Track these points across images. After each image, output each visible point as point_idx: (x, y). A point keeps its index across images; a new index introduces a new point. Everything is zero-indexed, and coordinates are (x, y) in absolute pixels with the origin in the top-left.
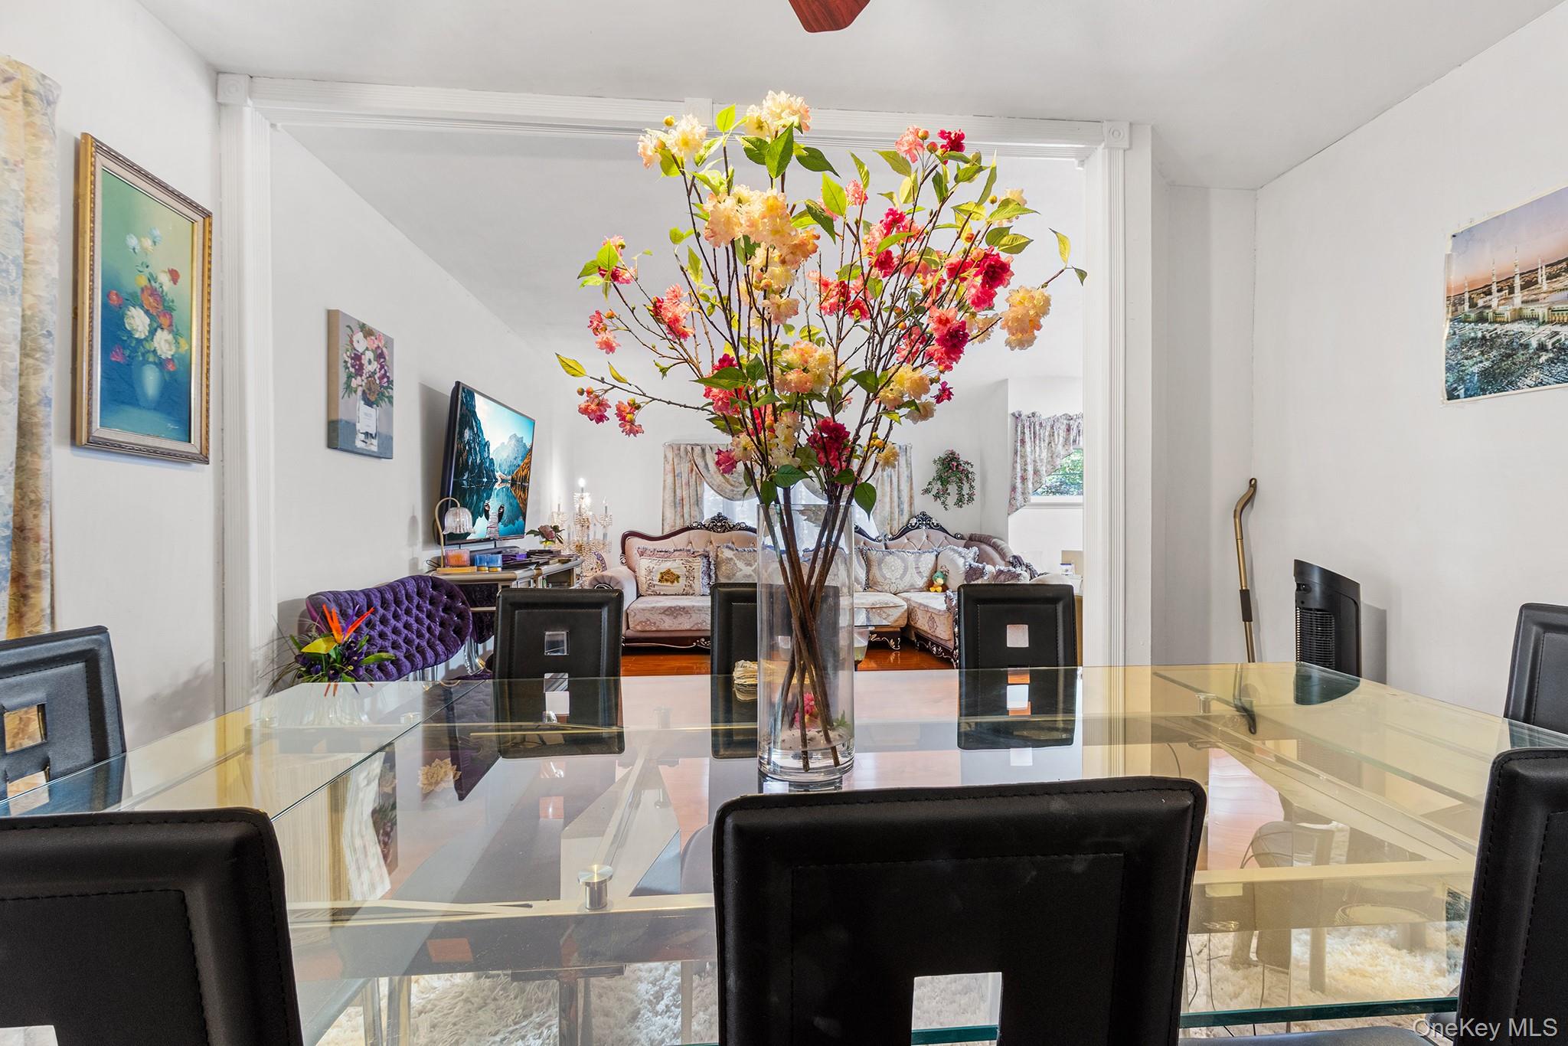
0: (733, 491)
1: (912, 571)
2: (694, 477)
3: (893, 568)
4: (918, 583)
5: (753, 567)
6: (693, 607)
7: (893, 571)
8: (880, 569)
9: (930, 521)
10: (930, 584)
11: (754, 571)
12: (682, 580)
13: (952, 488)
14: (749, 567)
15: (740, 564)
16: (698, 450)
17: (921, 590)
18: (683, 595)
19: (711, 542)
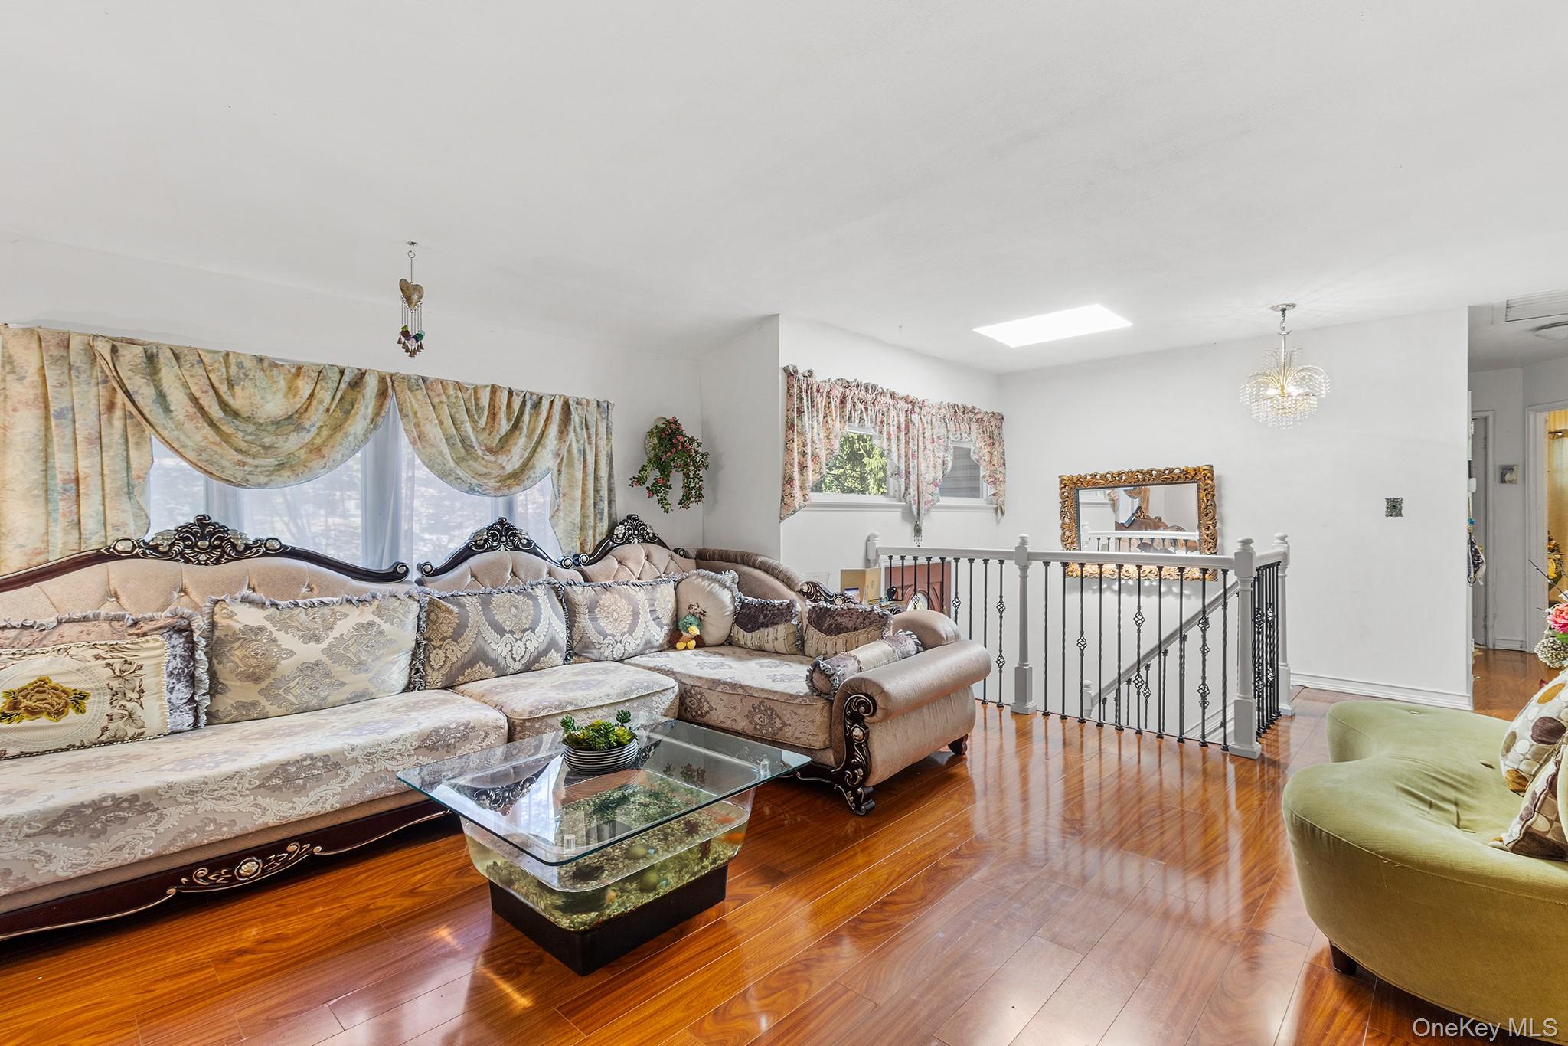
0: (244, 464)
1: (645, 617)
2: (118, 423)
3: (615, 614)
4: (657, 638)
5: (325, 644)
6: (171, 787)
7: (616, 620)
8: (594, 619)
9: (643, 529)
10: (674, 639)
11: (328, 651)
12: (97, 708)
13: (677, 479)
14: (313, 645)
15: (288, 640)
16: (131, 356)
17: (661, 649)
18: (100, 744)
19: (184, 590)
